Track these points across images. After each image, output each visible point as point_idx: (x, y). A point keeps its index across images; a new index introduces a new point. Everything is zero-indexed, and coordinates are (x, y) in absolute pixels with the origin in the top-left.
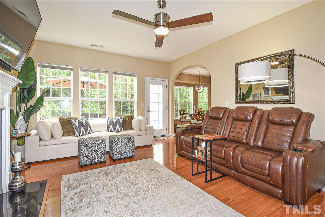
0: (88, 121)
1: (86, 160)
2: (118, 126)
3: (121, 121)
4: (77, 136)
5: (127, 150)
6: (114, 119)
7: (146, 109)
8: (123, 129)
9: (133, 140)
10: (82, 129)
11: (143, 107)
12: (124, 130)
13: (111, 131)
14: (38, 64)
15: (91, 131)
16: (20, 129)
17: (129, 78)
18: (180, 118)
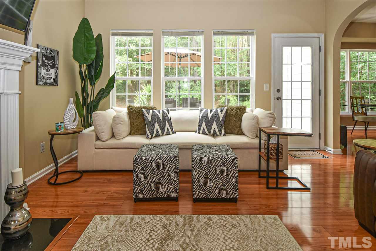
0: (167, 113)
1: (142, 191)
2: (215, 126)
3: (221, 116)
4: (148, 138)
5: (220, 184)
6: (209, 111)
7: (273, 94)
8: (225, 130)
9: (235, 164)
10: (157, 126)
11: (268, 90)
12: (226, 133)
13: (204, 133)
14: (111, 32)
15: (172, 130)
16: (69, 122)
17: (240, 39)
18: (353, 113)
